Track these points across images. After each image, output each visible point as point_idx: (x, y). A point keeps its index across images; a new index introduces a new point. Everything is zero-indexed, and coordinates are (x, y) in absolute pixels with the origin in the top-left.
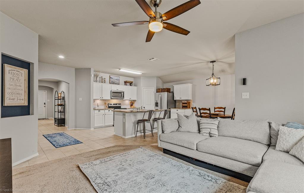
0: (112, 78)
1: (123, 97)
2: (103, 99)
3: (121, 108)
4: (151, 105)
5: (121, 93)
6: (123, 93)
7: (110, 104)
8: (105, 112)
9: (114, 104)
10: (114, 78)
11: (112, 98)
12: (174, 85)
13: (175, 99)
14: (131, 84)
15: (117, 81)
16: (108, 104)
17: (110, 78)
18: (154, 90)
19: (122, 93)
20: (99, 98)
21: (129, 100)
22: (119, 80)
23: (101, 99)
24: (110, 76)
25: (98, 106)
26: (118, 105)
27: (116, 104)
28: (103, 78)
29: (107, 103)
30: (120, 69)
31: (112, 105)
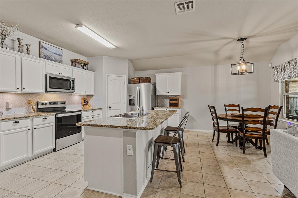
0: (46, 49)
1: (73, 89)
2: (24, 91)
3: (67, 110)
4: (120, 103)
5: (69, 80)
6: (73, 81)
7: (42, 104)
8: (34, 124)
9: (51, 103)
10: (51, 49)
11: (49, 89)
12: (155, 74)
13: (158, 94)
14: (84, 66)
15: (57, 57)
16: (37, 103)
17: (40, 46)
18: (125, 79)
19: (71, 82)
20: (14, 89)
21: (82, 95)
22: (61, 56)
23: (19, 91)
24: (42, 43)
25: (8, 109)
26: (60, 105)
27: (57, 103)
28: (23, 43)
29: (34, 100)
30: (79, 24)
31: (48, 106)
